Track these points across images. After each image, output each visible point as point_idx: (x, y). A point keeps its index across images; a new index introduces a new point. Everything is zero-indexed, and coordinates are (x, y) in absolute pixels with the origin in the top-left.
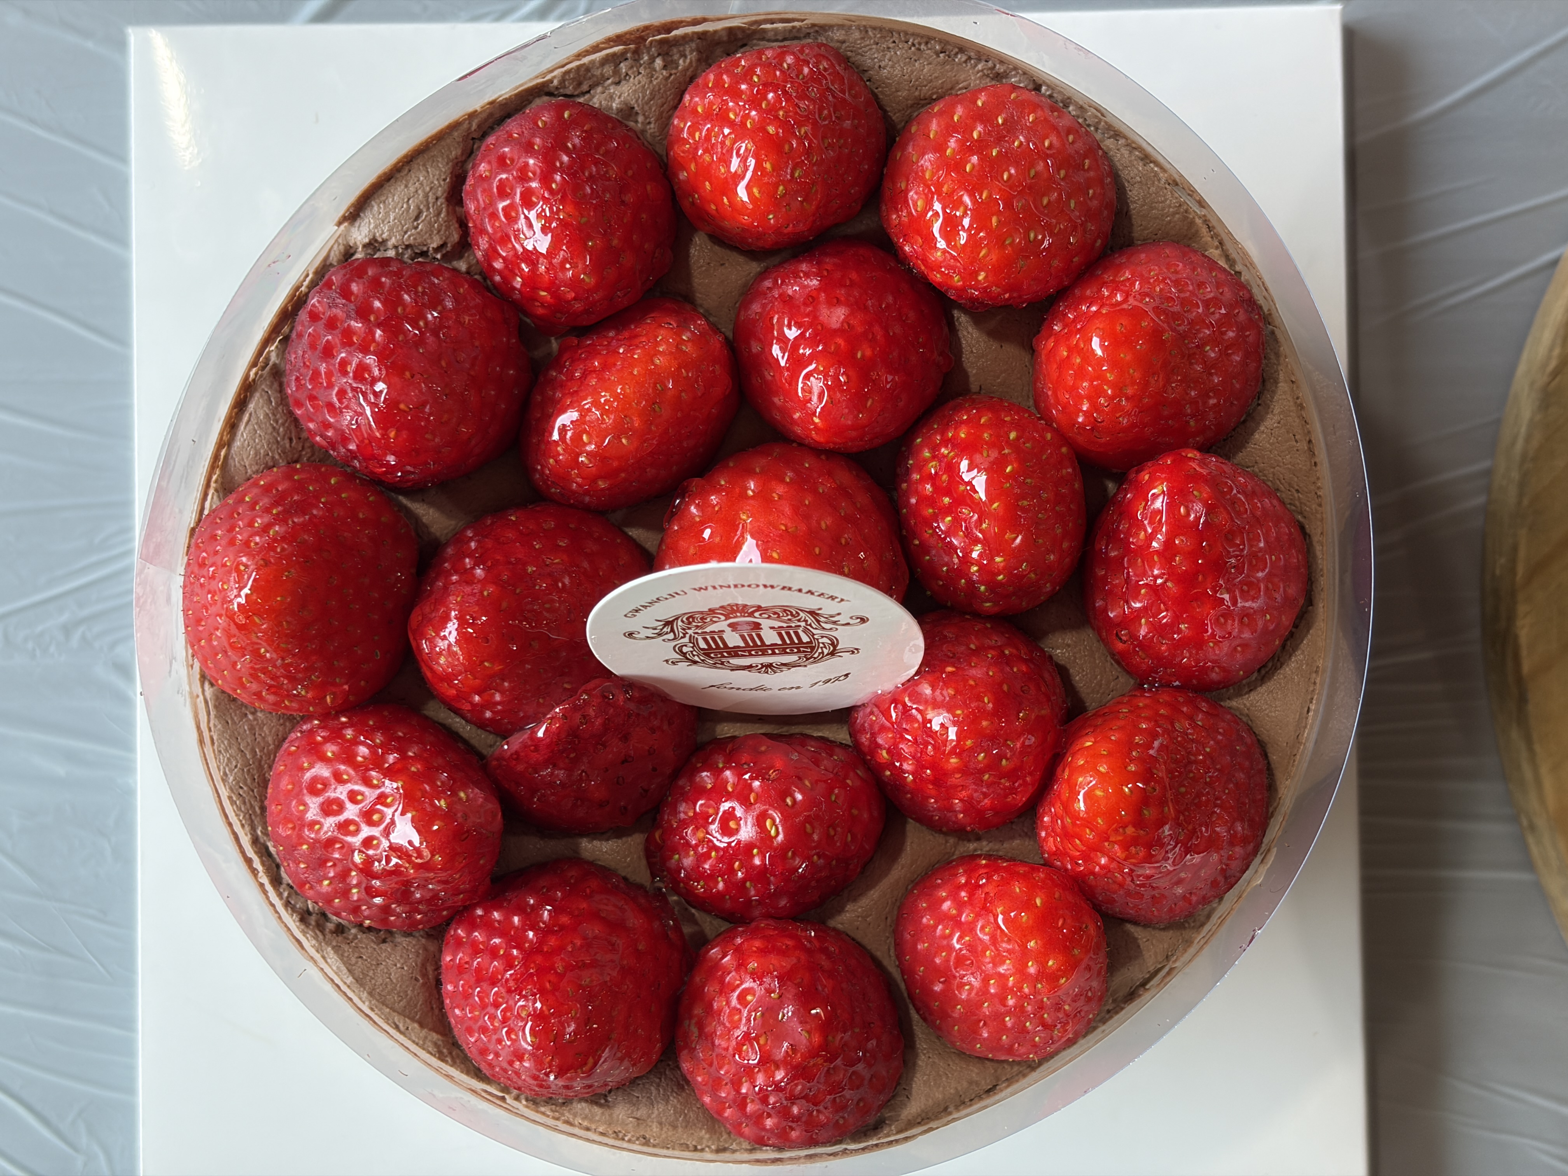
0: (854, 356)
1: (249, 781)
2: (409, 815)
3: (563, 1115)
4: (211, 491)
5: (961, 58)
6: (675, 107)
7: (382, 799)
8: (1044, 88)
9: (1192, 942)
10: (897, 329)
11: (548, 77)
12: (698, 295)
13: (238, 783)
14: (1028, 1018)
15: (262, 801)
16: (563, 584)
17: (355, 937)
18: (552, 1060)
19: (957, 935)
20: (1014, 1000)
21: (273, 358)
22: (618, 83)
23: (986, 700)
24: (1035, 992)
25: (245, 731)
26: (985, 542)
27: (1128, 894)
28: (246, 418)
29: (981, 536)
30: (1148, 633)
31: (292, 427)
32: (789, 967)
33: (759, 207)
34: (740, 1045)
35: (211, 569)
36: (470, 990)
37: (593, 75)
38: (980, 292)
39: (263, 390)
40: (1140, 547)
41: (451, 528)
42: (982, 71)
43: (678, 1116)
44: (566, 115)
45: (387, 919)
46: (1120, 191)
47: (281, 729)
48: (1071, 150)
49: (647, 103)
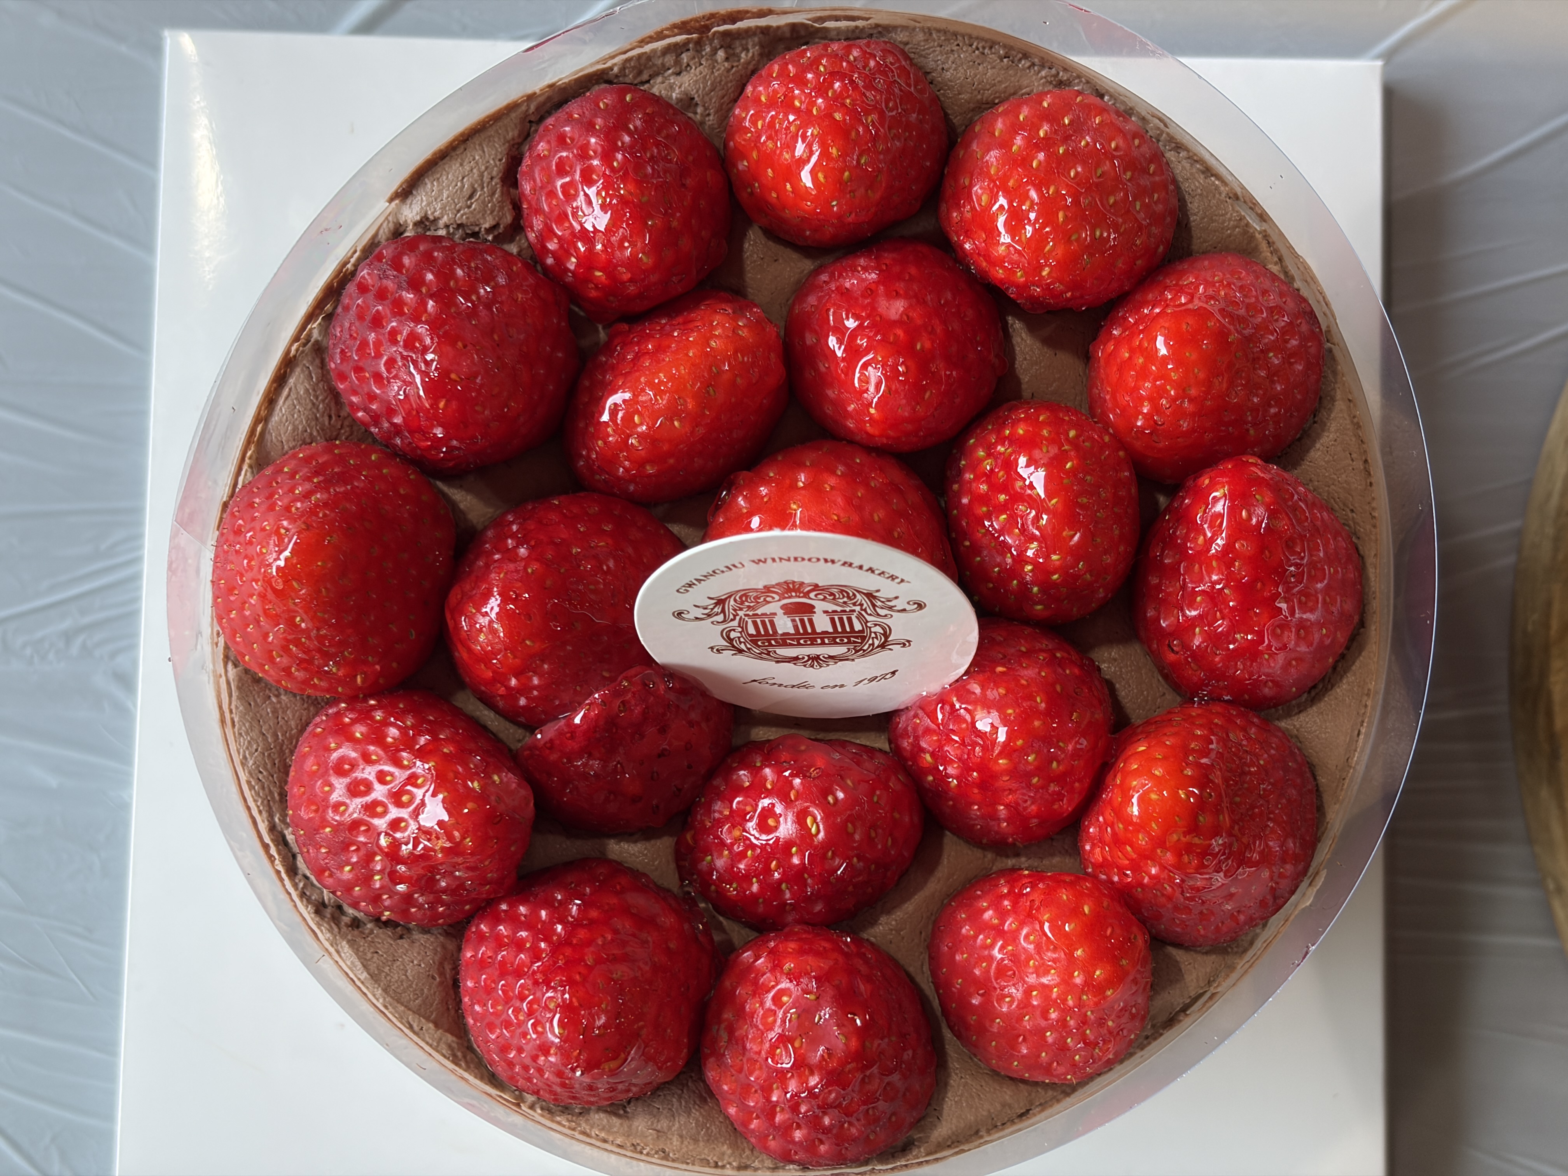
0: (913, 346)
1: (269, 766)
2: (441, 796)
3: (579, 1125)
4: (245, 467)
5: (1025, 63)
6: (735, 100)
7: (412, 780)
8: (1106, 98)
9: (1235, 968)
10: (955, 325)
11: (609, 64)
12: (749, 290)
13: (258, 766)
14: (1070, 1034)
15: (281, 788)
16: (608, 566)
17: (371, 932)
18: (580, 1054)
19: (1000, 943)
20: (1056, 1013)
21: (316, 335)
22: (678, 74)
23: (1038, 700)
24: (1080, 1004)
25: (268, 713)
26: (1041, 540)
27: (1176, 908)
28: (285, 392)
29: (1037, 533)
30: (1203, 642)
31: (333, 404)
32: (827, 967)
33: (823, 192)
34: (773, 1047)
35: (249, 535)
36: (493, 985)
37: (654, 65)
38: (1043, 289)
39: (304, 365)
40: (1198, 552)
41: (489, 515)
42: (1045, 77)
43: (699, 1129)
44: (628, 98)
45: (408, 910)
46: (1182, 202)
47: (305, 713)
48: (1135, 153)
49: (707, 94)
